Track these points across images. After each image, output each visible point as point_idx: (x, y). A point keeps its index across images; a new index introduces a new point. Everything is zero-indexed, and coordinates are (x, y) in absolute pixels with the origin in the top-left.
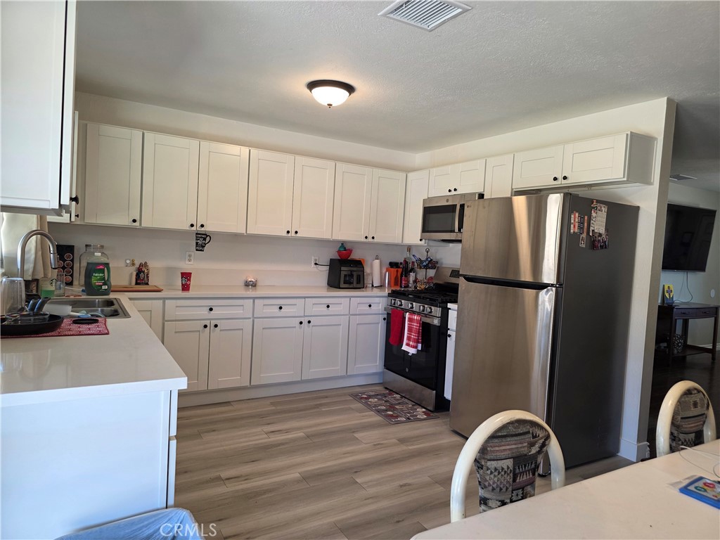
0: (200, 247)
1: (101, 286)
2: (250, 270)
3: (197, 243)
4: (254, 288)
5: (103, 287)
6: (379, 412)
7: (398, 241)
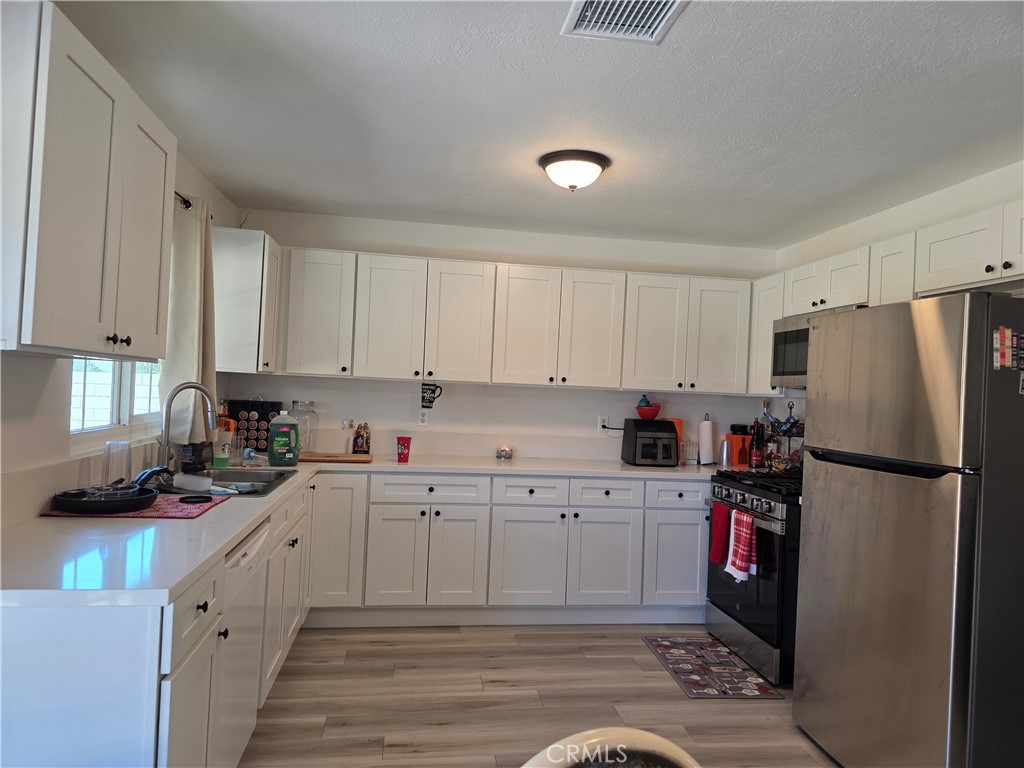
0: (428, 403)
1: (284, 454)
2: (505, 435)
3: (423, 397)
4: (507, 461)
5: (288, 456)
6: (676, 673)
7: (740, 390)
